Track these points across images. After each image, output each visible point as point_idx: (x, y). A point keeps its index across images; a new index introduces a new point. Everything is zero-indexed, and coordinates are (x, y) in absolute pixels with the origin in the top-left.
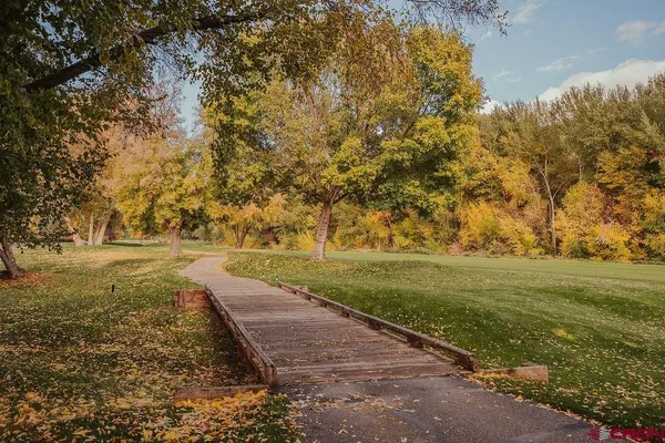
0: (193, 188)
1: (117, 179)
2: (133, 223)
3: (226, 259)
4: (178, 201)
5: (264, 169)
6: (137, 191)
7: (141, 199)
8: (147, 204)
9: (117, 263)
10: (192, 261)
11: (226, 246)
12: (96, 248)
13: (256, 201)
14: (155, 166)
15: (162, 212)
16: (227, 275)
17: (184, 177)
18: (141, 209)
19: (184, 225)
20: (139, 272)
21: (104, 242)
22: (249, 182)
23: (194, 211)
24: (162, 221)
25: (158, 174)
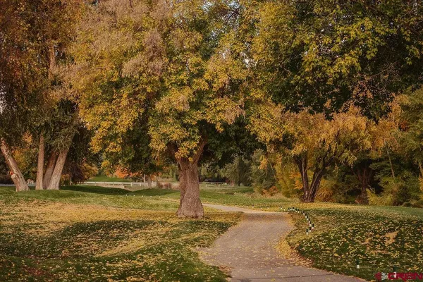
0: (224, 78)
1: (81, 63)
2: (110, 149)
3: (289, 225)
4: (195, 105)
5: (382, 29)
6: (118, 86)
7: (124, 102)
8: (135, 114)
9: (81, 228)
10: (223, 228)
11: (279, 196)
12: (48, 195)
13: (363, 104)
14: (151, 36)
15: (164, 129)
16: (304, 267)
17: (206, 57)
18: (126, 121)
19: (206, 155)
20: (119, 249)
21: (64, 185)
22: (350, 59)
23: (225, 125)
24: (162, 146)
25: (156, 53)
